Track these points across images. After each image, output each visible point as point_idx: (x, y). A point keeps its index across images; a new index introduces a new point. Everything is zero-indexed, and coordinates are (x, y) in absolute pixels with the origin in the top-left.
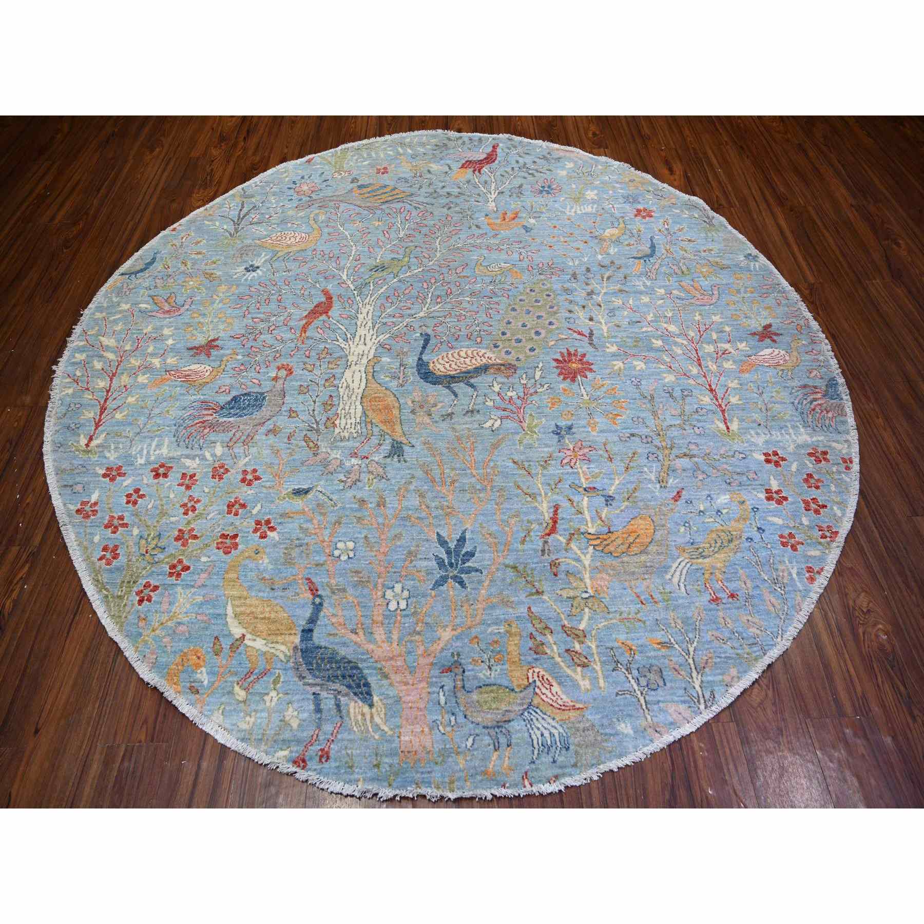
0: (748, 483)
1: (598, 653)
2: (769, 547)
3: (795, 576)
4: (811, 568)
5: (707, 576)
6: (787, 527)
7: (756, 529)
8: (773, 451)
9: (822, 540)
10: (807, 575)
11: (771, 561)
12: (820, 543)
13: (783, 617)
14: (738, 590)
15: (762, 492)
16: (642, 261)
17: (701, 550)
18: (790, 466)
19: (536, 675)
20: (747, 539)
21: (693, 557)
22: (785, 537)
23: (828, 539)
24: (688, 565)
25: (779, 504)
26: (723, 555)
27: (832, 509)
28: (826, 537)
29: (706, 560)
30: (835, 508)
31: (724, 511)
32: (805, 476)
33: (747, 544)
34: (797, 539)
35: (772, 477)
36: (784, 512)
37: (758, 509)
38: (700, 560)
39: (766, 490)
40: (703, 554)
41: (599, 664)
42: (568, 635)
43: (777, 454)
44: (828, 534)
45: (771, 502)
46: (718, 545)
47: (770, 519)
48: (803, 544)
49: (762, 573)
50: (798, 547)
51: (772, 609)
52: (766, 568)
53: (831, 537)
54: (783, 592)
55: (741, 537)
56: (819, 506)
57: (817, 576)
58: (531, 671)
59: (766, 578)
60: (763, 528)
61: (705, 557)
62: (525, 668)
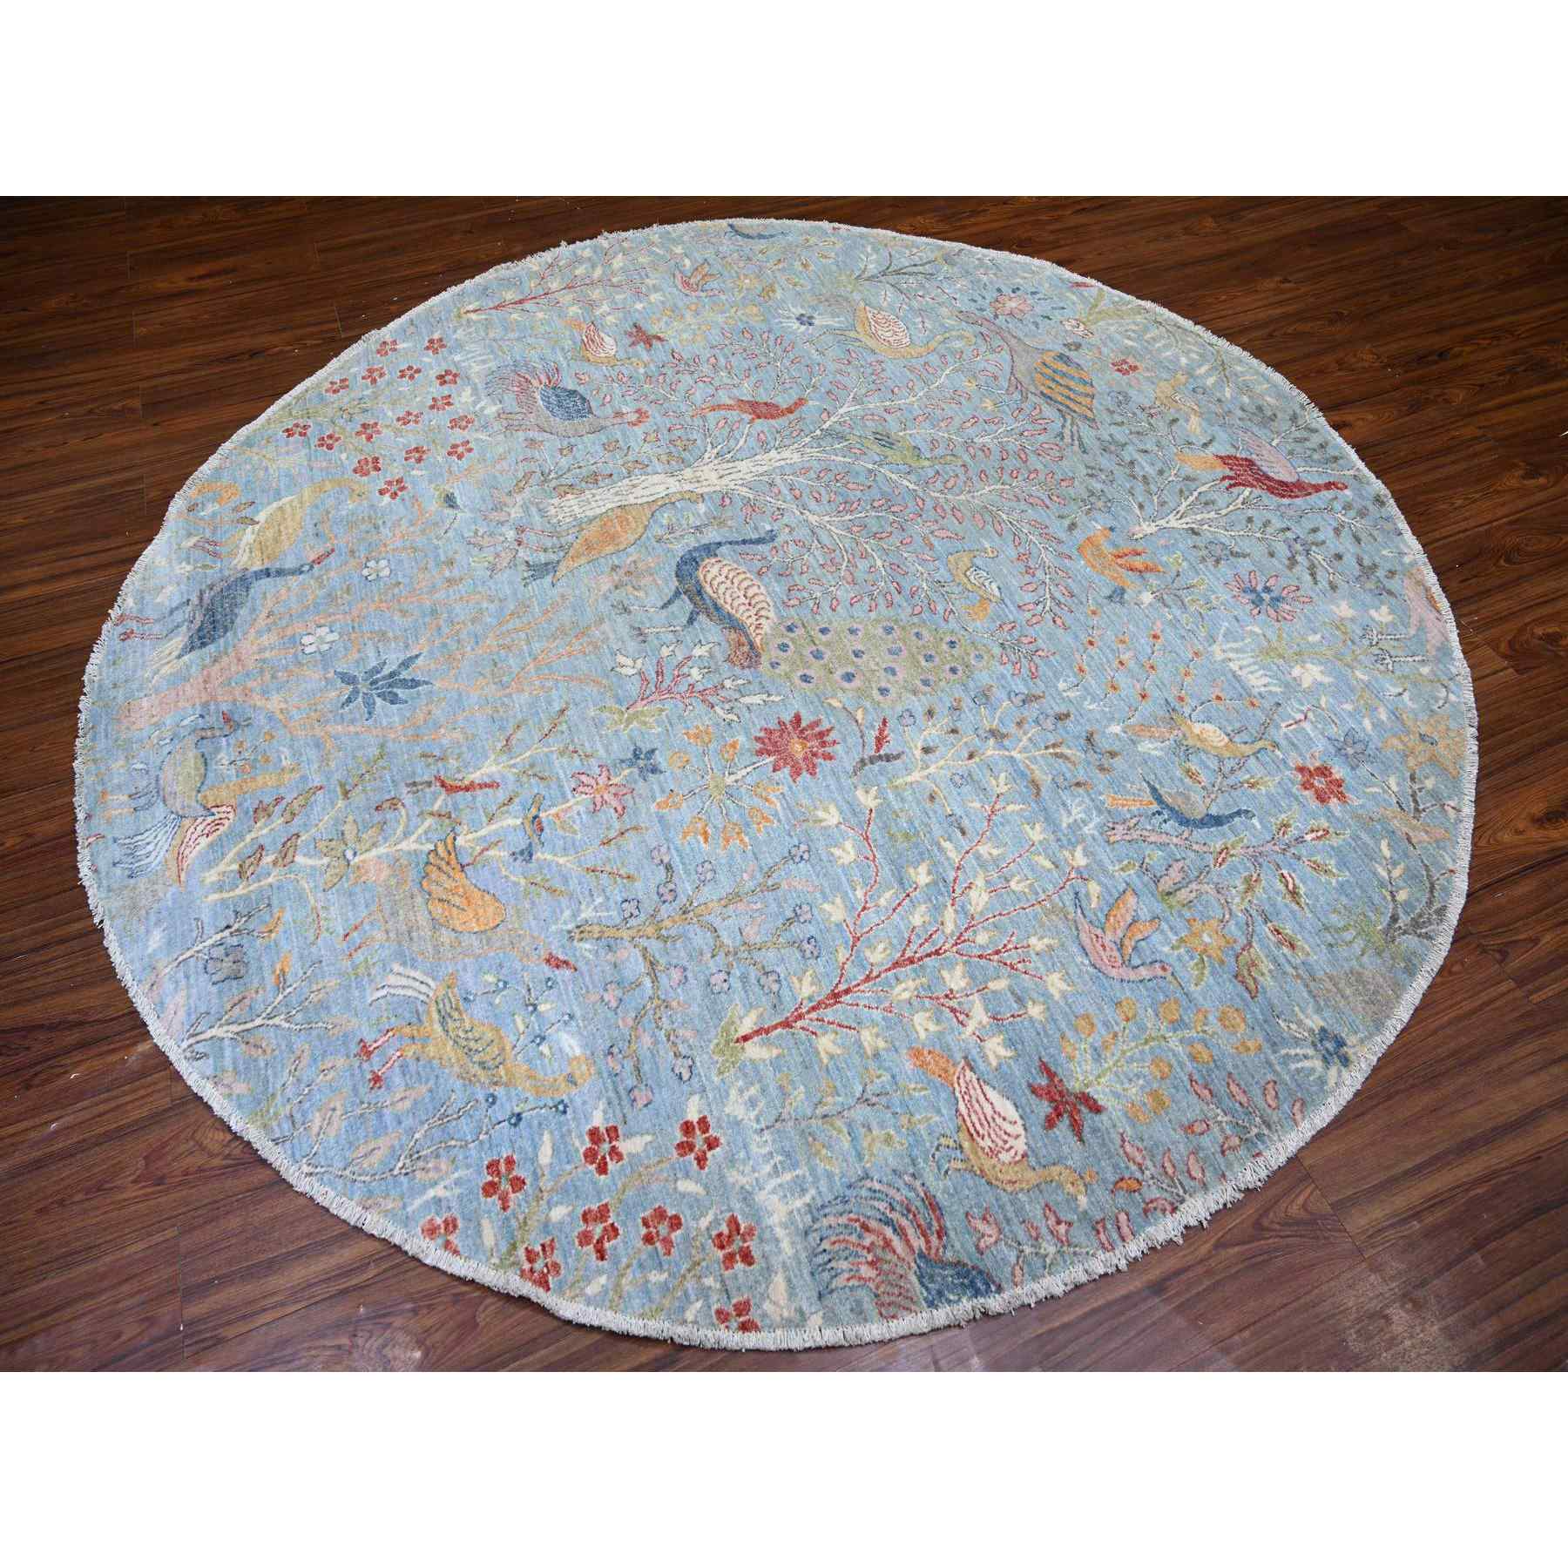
0: (621, 1088)
1: (261, 889)
2: (481, 1137)
3: (431, 1193)
4: (455, 1227)
5: (407, 1030)
6: (535, 1172)
7: (517, 1110)
8: (716, 1139)
9: (521, 1253)
10: (439, 1221)
11: (453, 1143)
12: (514, 1247)
13: (347, 1172)
14: (388, 1088)
15: (607, 1120)
16: (1155, 807)
17: (456, 1015)
18: (687, 1176)
19: (223, 816)
20: (492, 1095)
21: (441, 1006)
22: (510, 1170)
23: (527, 1266)
24: (422, 997)
25: (586, 1156)
26: (452, 1055)
27: (600, 1272)
28: (531, 1260)
29: (438, 1028)
30: (603, 1280)
31: (544, 1048)
32: (671, 1212)
33: (481, 1097)
34: (512, 1196)
35: (648, 1138)
36: (568, 1167)
37: (565, 1112)
38: (435, 1016)
39: (615, 1129)
40: (449, 1020)
41: (245, 891)
42: (284, 845)
43: (710, 1147)
44: (539, 1265)
45: (587, 1139)
46: (472, 1044)
47: (546, 1137)
48: (505, 1208)
49: (426, 1126)
50: (495, 1197)
51: (363, 1150)
52: (436, 1133)
53: (532, 1271)
54: (396, 1172)
55: (496, 1084)
56: (600, 1241)
57: (440, 1241)
58: (229, 809)
59: (417, 1136)
60: (522, 1124)
61: (443, 1022)
62: (233, 802)
